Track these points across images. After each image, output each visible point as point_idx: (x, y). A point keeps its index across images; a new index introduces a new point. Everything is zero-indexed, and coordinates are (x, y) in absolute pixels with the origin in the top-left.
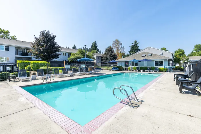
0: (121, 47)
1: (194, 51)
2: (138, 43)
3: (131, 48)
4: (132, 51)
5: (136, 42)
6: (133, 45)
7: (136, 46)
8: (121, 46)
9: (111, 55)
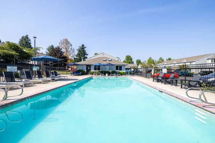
0: (71, 49)
1: (125, 60)
2: (85, 47)
3: (78, 51)
4: (80, 55)
5: (83, 46)
6: (80, 49)
7: (84, 50)
8: (70, 47)
9: (61, 56)
